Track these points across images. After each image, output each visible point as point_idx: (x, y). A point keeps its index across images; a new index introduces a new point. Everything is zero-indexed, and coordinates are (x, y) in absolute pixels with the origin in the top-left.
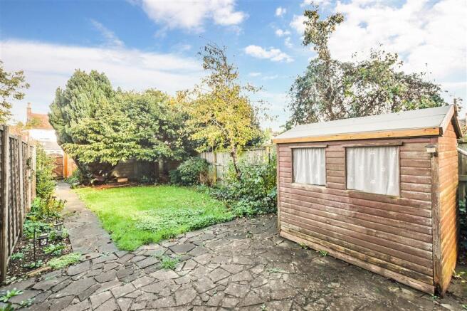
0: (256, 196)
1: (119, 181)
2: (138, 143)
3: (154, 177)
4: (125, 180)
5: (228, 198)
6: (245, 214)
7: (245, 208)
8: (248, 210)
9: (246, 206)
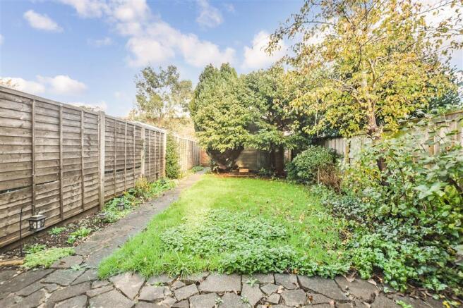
0: (426, 231)
1: (241, 171)
2: (244, 127)
3: (273, 170)
4: (247, 170)
5: (349, 218)
6: (377, 272)
7: (380, 256)
8: (390, 266)
9: (384, 251)
